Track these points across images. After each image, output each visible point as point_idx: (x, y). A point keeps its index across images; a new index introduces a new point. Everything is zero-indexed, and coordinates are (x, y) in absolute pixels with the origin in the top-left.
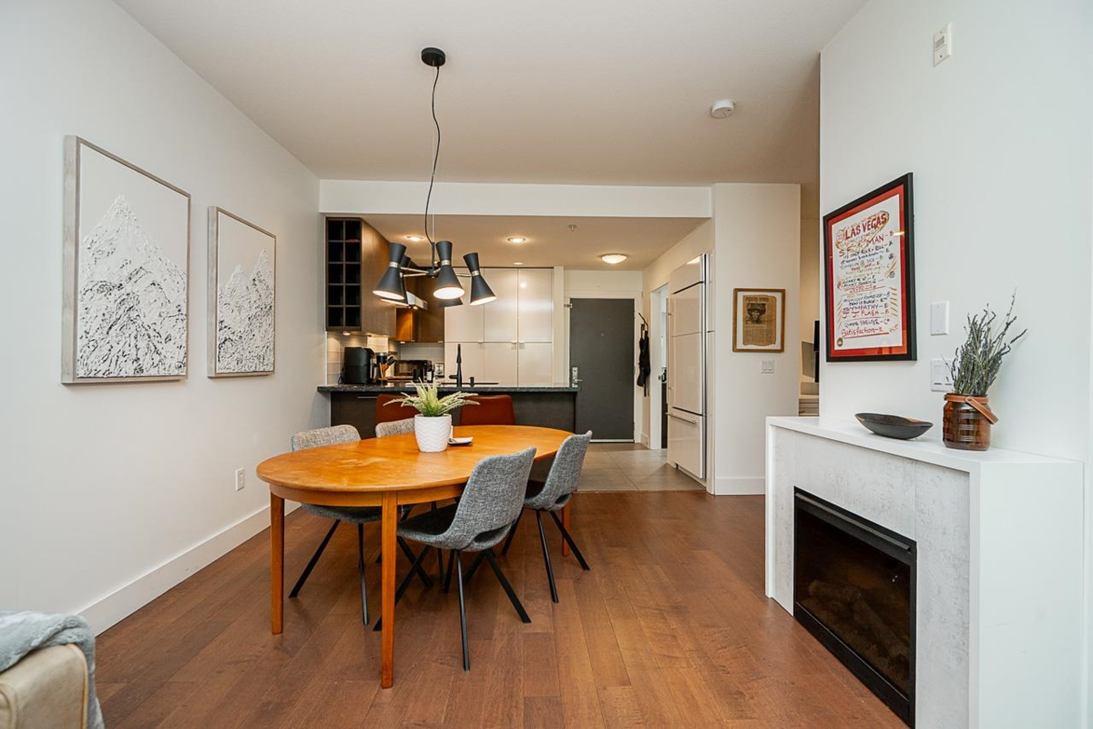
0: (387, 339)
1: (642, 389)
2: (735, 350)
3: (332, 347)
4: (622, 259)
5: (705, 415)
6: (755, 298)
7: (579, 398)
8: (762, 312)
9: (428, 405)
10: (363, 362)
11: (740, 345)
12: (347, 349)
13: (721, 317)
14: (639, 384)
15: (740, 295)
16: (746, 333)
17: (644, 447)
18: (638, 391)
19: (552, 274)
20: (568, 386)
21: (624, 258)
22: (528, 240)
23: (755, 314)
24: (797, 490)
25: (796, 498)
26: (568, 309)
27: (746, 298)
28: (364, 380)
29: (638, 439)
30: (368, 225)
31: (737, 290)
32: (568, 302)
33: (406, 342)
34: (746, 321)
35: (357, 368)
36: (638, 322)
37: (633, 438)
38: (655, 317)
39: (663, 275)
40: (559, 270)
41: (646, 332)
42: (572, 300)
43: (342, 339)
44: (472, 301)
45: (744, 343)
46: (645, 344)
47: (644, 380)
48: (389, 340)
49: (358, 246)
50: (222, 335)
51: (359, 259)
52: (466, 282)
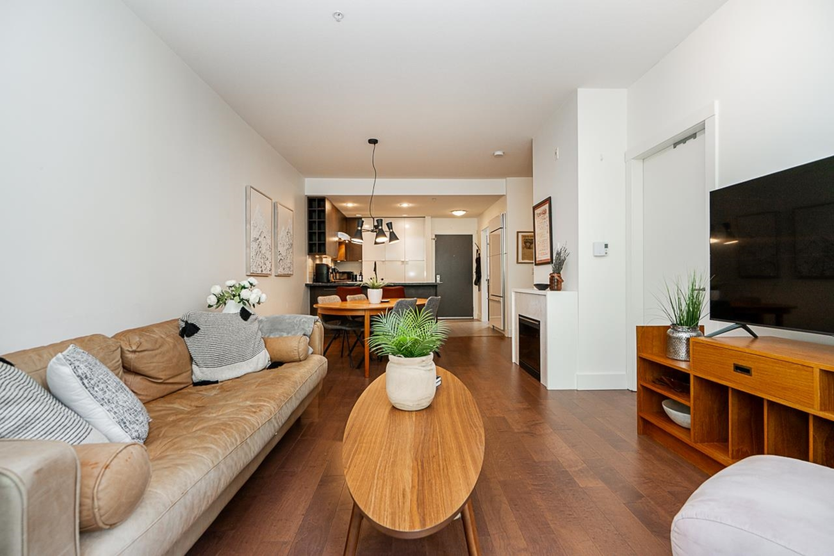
0: (330, 259)
1: (477, 287)
2: (518, 263)
3: (310, 263)
4: (464, 213)
5: (503, 297)
6: (528, 236)
7: (438, 289)
8: (532, 243)
9: (373, 285)
10: (325, 272)
11: (520, 260)
12: (317, 265)
13: (510, 246)
14: (476, 284)
15: (520, 235)
16: (523, 254)
17: (479, 320)
18: (475, 288)
19: (424, 221)
20: (434, 282)
21: (464, 212)
22: (411, 205)
23: (528, 244)
24: (520, 315)
25: (520, 319)
26: (434, 241)
27: (523, 236)
28: (326, 281)
29: (475, 316)
30: (328, 199)
31: (518, 232)
32: (434, 237)
33: (341, 261)
34: (523, 248)
35: (322, 274)
36: (475, 248)
37: (472, 316)
38: (482, 245)
39: (486, 222)
40: (428, 219)
41: (479, 254)
42: (436, 236)
43: (314, 259)
44: (390, 242)
45: (523, 259)
46: (478, 260)
47: (478, 282)
48: (332, 260)
49: (324, 211)
50: (279, 257)
51: (324, 218)
52: (388, 234)
